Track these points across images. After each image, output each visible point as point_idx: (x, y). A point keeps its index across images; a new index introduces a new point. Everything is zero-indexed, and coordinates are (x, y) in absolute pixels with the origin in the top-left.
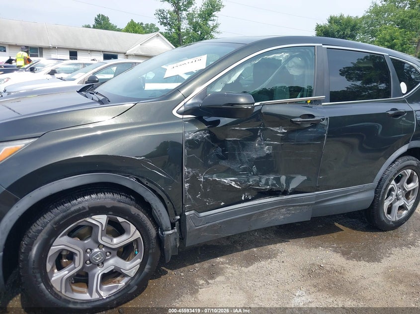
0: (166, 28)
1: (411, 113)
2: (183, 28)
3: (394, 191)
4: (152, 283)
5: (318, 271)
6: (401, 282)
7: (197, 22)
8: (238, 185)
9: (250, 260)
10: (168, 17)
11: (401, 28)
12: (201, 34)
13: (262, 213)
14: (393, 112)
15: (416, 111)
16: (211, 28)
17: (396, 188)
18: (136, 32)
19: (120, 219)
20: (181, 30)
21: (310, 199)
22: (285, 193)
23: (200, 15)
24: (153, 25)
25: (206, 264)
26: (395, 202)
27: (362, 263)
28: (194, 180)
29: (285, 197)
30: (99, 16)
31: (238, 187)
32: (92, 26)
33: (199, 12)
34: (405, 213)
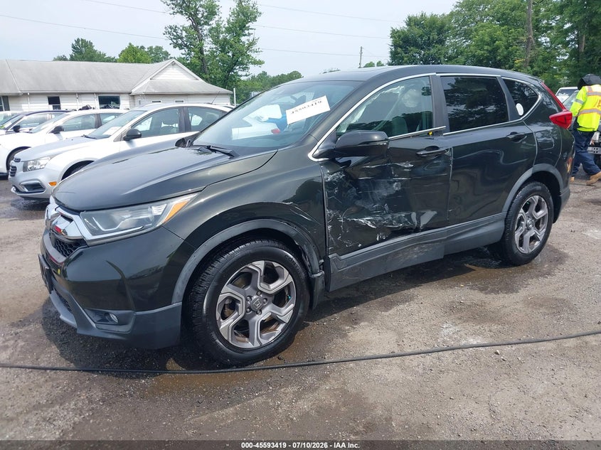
0: (183, 51)
1: (530, 135)
2: (207, 50)
3: (523, 220)
4: (300, 334)
5: (459, 307)
6: (541, 306)
7: (225, 39)
8: (374, 225)
9: (388, 306)
10: (184, 35)
11: (502, 25)
12: (233, 55)
13: (397, 253)
14: (513, 136)
15: (535, 133)
16: (246, 45)
17: (525, 217)
18: (138, 61)
19: (276, 264)
20: (205, 53)
21: (442, 235)
22: (417, 230)
23: (229, 30)
24: (159, 49)
25: (345, 313)
26: (525, 232)
27: (501, 295)
28: (335, 222)
29: (417, 234)
30: (77, 41)
31: (374, 227)
32: (68, 57)
33: (227, 26)
34: (537, 244)
